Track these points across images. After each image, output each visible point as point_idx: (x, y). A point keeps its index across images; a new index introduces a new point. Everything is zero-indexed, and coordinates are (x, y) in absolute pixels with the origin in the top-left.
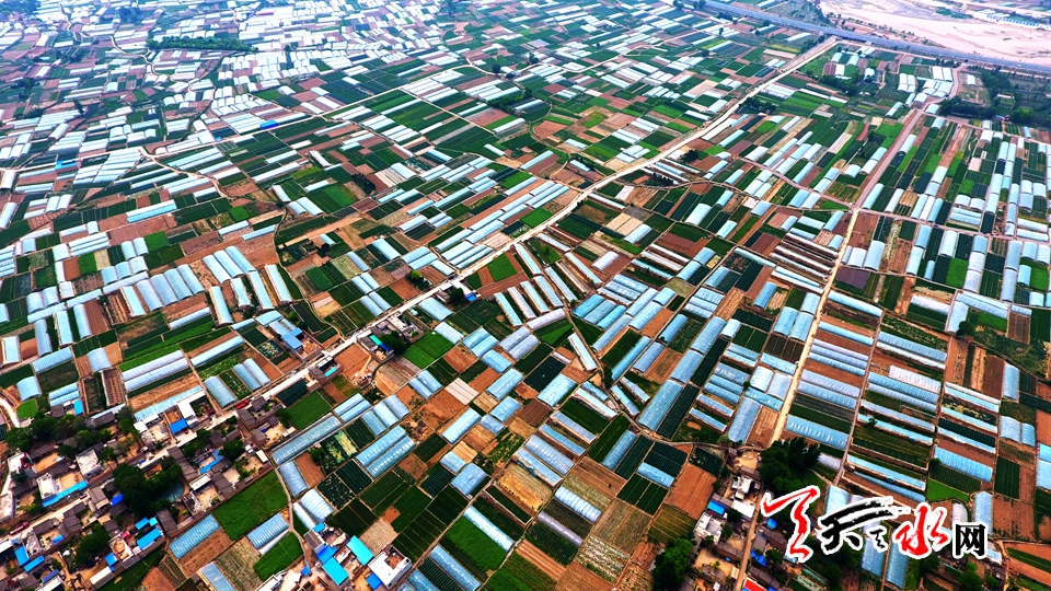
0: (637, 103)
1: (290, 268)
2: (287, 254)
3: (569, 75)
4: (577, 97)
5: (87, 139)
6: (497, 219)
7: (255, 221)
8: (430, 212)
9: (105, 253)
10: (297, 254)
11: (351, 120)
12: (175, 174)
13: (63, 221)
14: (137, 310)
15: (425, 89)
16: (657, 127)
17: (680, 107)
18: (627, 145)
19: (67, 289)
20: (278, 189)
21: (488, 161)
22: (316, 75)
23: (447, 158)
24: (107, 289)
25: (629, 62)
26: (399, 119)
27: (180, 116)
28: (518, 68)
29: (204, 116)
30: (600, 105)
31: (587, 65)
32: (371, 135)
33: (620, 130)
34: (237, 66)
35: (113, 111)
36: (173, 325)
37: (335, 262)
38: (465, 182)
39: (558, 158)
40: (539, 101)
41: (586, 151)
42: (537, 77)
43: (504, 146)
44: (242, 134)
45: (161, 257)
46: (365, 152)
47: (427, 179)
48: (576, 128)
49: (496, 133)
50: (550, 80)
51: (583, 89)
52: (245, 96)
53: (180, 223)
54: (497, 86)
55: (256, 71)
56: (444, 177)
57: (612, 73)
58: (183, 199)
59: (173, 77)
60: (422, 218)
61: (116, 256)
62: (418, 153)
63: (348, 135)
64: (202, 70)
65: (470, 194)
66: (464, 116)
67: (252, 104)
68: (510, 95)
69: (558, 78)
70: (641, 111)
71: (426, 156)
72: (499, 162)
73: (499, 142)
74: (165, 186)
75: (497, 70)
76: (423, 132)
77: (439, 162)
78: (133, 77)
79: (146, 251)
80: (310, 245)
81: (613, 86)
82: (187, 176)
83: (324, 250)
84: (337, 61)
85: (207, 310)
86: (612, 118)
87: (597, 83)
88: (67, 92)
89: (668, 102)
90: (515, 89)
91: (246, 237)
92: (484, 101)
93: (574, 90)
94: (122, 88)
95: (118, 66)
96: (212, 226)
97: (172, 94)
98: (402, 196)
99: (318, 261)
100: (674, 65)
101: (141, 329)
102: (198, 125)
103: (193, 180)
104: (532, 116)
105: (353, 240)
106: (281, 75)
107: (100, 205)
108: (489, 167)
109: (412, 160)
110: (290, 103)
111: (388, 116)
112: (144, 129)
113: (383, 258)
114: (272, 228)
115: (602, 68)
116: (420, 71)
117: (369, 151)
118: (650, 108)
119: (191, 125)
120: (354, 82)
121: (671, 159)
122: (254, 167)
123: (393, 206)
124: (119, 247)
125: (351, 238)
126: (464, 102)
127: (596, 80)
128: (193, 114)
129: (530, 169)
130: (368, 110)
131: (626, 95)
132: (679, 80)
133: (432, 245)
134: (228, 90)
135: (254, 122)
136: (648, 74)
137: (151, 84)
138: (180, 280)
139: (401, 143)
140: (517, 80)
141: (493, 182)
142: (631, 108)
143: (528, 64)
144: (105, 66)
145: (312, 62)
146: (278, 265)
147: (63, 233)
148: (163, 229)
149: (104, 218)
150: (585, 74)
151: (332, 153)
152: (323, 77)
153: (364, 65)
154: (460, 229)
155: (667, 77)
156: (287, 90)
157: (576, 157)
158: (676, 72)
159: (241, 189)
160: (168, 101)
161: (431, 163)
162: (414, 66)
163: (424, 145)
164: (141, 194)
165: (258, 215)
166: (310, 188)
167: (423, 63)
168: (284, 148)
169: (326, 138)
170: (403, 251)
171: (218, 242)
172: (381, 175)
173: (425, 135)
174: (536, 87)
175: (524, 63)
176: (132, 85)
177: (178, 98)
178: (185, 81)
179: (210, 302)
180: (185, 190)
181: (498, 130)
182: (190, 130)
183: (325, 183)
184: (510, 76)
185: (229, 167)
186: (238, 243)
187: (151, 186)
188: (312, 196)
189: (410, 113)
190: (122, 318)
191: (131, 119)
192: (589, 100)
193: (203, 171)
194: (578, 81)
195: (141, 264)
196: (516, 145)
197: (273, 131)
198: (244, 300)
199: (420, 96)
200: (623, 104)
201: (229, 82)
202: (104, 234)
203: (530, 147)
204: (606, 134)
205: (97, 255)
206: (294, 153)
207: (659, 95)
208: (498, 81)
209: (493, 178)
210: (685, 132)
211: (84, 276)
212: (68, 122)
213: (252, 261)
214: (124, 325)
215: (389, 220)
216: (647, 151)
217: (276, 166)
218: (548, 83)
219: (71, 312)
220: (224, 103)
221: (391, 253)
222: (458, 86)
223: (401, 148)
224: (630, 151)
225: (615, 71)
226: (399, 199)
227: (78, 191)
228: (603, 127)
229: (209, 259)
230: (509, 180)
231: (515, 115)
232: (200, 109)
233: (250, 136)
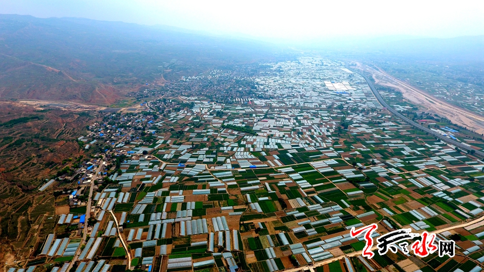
0: (426, 198)
1: (242, 234)
2: (243, 227)
3: (391, 174)
4: (393, 186)
5: (191, 157)
6: (339, 240)
7: (236, 207)
8: (308, 226)
9: (181, 204)
10: (247, 228)
11: (285, 172)
12: (214, 179)
13: (174, 187)
14: (183, 233)
15: (320, 166)
16: (436, 214)
17: (453, 206)
18: (417, 220)
19: (165, 214)
20: (248, 196)
21: (341, 208)
22: (276, 149)
23: (322, 201)
24: (177, 220)
25: (425, 174)
26: (305, 177)
27: (223, 155)
28: (365, 165)
29: (231, 158)
30: (405, 194)
31: (402, 171)
32: (291, 181)
33: (414, 210)
34: (248, 140)
35: (203, 148)
36: (192, 244)
37: (261, 238)
38: (327, 216)
39: (377, 217)
40: (373, 184)
41: (393, 217)
42: (373, 172)
43: (350, 203)
44: (242, 168)
45: (198, 213)
46: (287, 188)
47: (311, 209)
48: (390, 203)
49: (348, 195)
50: (380, 174)
51: (397, 183)
52: (248, 152)
53: (210, 200)
54: (353, 172)
55: (255, 143)
56: (318, 210)
57: (415, 178)
58: (214, 190)
59: (226, 140)
60: (304, 228)
61: (184, 207)
62: (309, 195)
63: (282, 179)
64: (236, 139)
65: (329, 223)
66: (334, 183)
67: (250, 157)
68: (359, 177)
69: (385, 174)
70: (428, 203)
71: (313, 198)
72: (346, 210)
73: (348, 200)
74: (209, 183)
75: (355, 164)
76: (314, 186)
77: (318, 202)
78: (213, 137)
79: (194, 208)
80: (253, 226)
81: (413, 185)
82: (217, 181)
83: (258, 230)
84: (286, 145)
85: (206, 242)
86: (410, 203)
87: (405, 182)
88: (191, 138)
89: (445, 202)
90: (362, 175)
91: (230, 214)
92: (345, 178)
93: (392, 183)
94: (208, 140)
95: (210, 132)
96: (220, 205)
97: (223, 146)
98: (297, 214)
99: (254, 235)
100: (451, 182)
101: (181, 242)
102: (228, 161)
103: (219, 183)
104: (368, 191)
105: (271, 230)
106: (264, 147)
107: (186, 184)
108: (341, 211)
109: (306, 198)
110: (263, 159)
111: (301, 174)
112: (210, 158)
113: (281, 243)
114: (241, 213)
115: (409, 174)
116: (319, 157)
117: (289, 189)
118: (434, 202)
119: (226, 160)
120: (291, 156)
121: (442, 235)
122: (242, 184)
123: (292, 218)
124: (186, 203)
125: (270, 228)
126: (336, 176)
127: (405, 180)
128: (227, 156)
129: (361, 218)
130: (293, 170)
131: (421, 192)
132: (454, 191)
133: (305, 243)
134: (243, 149)
135: (248, 165)
136: (435, 183)
137: (218, 141)
138: (201, 224)
139: (303, 189)
140: (364, 171)
141: (341, 219)
142: (423, 200)
143: (370, 164)
144: (205, 131)
145: (277, 144)
146: (238, 231)
147: (171, 192)
148: (203, 201)
149: (186, 190)
150: (399, 175)
151: (274, 185)
152: (279, 151)
153: (297, 149)
154: (320, 240)
155: (446, 187)
156: (264, 154)
157: (387, 219)
158: (452, 186)
159: (234, 192)
160: (221, 149)
161: (314, 202)
162: (318, 154)
163: (313, 192)
164: (200, 184)
165: (237, 205)
166: (260, 199)
167: (321, 153)
168: (255, 178)
169: (273, 178)
170: (291, 242)
171: (219, 213)
172: (291, 201)
173: (314, 187)
174: (372, 177)
175: (369, 163)
176: (211, 140)
177: (225, 148)
178: (229, 142)
179: (208, 239)
180: (215, 186)
181: (349, 193)
182: (225, 162)
183: (267, 198)
184: (361, 169)
185: (233, 181)
186: (226, 215)
187: (204, 181)
188: (261, 203)
189: (310, 175)
190: (177, 235)
191: (207, 152)
192: (399, 189)
193: (223, 180)
194: (395, 178)
195: (190, 213)
196: (357, 204)
197: (254, 170)
198: (221, 244)
199: (317, 168)
200: (419, 196)
201: (244, 146)
202: (183, 196)
203: (363, 207)
204: (406, 211)
205: (178, 204)
206: (259, 181)
207: (440, 196)
208: (354, 170)
209: (341, 217)
210: (454, 222)
211: (171, 212)
212: (188, 149)
213: (229, 225)
214: (176, 238)
215: (289, 224)
216: (428, 226)
217: (250, 185)
218: (379, 176)
219: (162, 225)
220: (240, 153)
221: (286, 242)
222: (334, 168)
223: (302, 190)
224: (418, 223)
225: (416, 178)
226: (296, 215)
227: (182, 176)
228: (405, 206)
229: (214, 219)
230: (350, 221)
231: (358, 188)
232: (230, 155)
233: (244, 170)
